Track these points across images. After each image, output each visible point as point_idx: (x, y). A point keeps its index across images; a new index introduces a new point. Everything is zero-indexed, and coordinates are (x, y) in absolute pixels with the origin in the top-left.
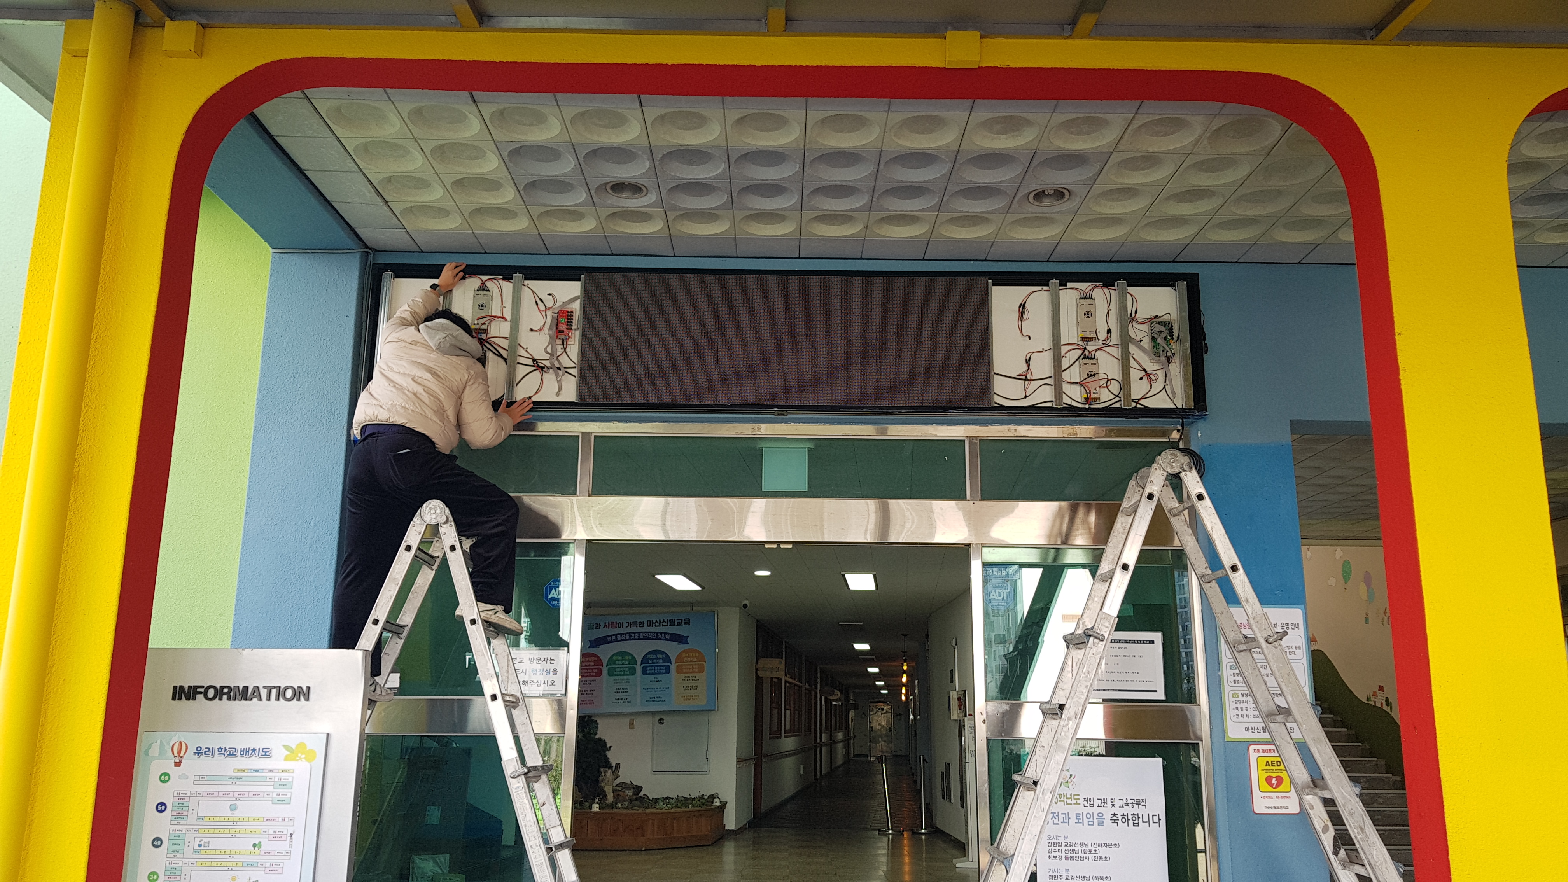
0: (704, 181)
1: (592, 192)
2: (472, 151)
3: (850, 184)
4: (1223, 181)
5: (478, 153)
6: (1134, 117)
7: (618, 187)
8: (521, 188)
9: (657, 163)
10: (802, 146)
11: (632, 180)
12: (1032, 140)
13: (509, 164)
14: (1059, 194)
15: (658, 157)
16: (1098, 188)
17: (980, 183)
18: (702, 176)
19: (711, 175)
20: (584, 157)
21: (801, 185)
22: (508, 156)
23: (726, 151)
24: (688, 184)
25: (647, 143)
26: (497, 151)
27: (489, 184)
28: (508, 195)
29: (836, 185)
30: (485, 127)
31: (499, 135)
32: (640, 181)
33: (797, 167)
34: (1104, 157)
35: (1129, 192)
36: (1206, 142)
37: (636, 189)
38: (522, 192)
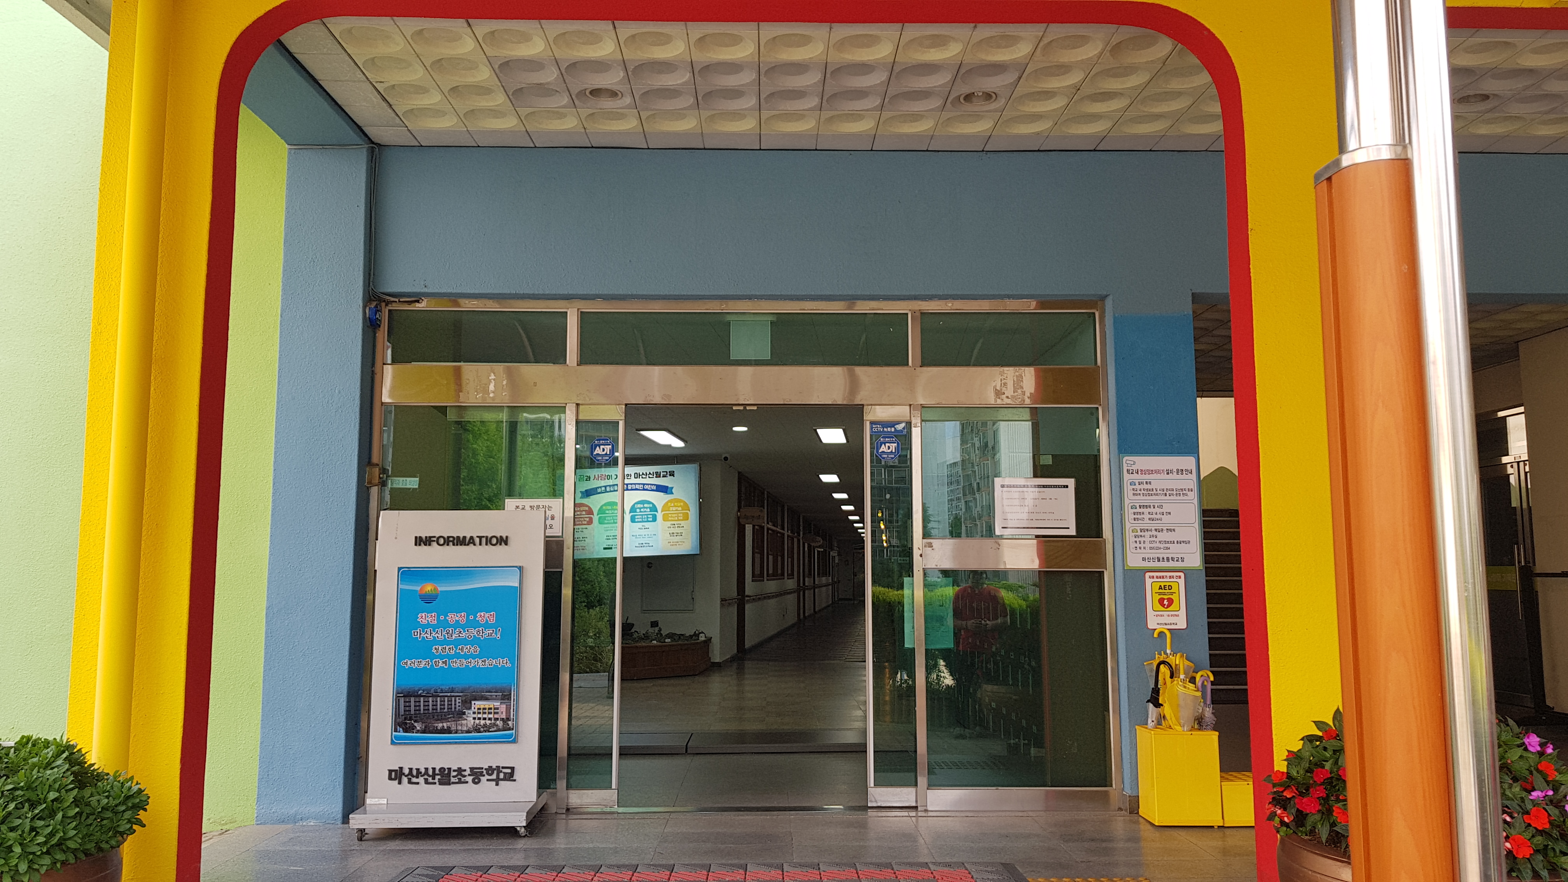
0: (672, 87)
1: (574, 97)
2: (468, 65)
3: (802, 89)
4: (1129, 85)
5: (472, 66)
6: (1043, 35)
7: (596, 92)
8: (510, 94)
9: (630, 73)
10: (757, 60)
11: (609, 87)
12: (958, 54)
13: (500, 75)
14: (988, 96)
15: (631, 68)
16: (1020, 90)
17: (915, 88)
18: (670, 83)
19: (679, 82)
20: (566, 68)
21: (758, 90)
22: (499, 67)
23: (690, 63)
24: (658, 89)
25: (621, 57)
26: (489, 64)
27: (482, 90)
28: (499, 99)
29: (789, 90)
30: (478, 44)
31: (490, 52)
32: (615, 88)
33: (754, 76)
34: (1021, 68)
35: (1048, 95)
36: (1108, 54)
37: (613, 94)
38: (511, 97)
